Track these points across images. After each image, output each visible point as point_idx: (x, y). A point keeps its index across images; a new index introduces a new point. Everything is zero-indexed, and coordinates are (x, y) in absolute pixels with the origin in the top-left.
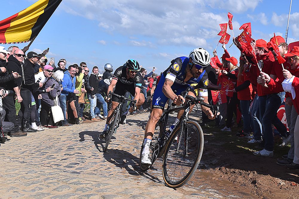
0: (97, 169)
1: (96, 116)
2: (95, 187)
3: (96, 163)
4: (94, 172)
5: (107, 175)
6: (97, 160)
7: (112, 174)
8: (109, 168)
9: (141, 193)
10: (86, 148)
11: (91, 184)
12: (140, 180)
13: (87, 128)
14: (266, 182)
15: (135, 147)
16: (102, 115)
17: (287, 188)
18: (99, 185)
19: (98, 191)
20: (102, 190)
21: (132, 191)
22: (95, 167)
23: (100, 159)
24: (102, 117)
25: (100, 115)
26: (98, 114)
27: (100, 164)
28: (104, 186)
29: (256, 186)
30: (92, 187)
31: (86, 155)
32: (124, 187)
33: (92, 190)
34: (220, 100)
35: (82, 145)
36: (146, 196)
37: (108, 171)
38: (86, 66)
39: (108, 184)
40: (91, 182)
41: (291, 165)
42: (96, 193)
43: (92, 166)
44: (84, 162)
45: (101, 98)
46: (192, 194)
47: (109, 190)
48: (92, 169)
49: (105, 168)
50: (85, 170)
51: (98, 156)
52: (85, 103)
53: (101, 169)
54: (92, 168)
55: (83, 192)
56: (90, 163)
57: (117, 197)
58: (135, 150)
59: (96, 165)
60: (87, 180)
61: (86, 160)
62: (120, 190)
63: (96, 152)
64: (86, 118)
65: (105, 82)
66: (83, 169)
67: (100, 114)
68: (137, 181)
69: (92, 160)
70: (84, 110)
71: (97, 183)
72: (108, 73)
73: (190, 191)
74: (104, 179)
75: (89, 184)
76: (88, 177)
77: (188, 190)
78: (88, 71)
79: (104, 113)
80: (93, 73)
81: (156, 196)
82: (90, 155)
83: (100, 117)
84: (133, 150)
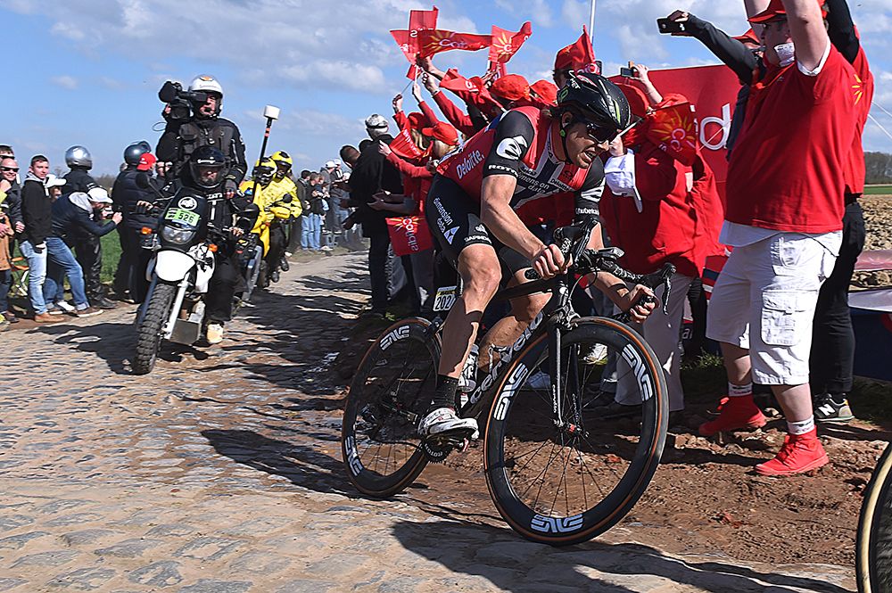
0: (49, 463)
1: (51, 305)
2: (44, 512)
3: (47, 445)
4: (41, 472)
5: (82, 477)
6: (52, 437)
7: (99, 474)
8: (89, 457)
9: (182, 519)
10: (17, 403)
11: (29, 506)
12: (181, 483)
13: (21, 343)
14: (541, 459)
15: (171, 392)
16: (70, 303)
17: (596, 470)
18: (54, 506)
19: (51, 524)
20: (63, 521)
21: (154, 515)
22: (46, 456)
23: (60, 431)
24: (70, 308)
25: (63, 304)
26: (55, 301)
27: (61, 446)
28: (70, 507)
29: (516, 472)
30: (33, 513)
31: (17, 425)
32: (130, 506)
33: (32, 520)
34: (412, 239)
35: (5, 394)
36: (196, 526)
37: (85, 467)
38: (11, 155)
39: (82, 501)
40: (31, 500)
41: (607, 407)
42: (44, 529)
43: (35, 455)
44: (11, 444)
45: (63, 251)
46: (332, 509)
47: (86, 517)
48: (36, 462)
49: (75, 456)
50: (15, 469)
51: (55, 424)
52: (14, 269)
53: (63, 461)
54: (37, 460)
55: (6, 529)
56: (30, 447)
57: (110, 534)
58: (171, 400)
59: (49, 452)
60: (17, 496)
61: (17, 439)
62: (118, 514)
63: (48, 414)
64: (19, 315)
65: (73, 201)
66: (6, 465)
67: (61, 299)
68: (171, 487)
69: (38, 436)
70: (10, 289)
71: (50, 500)
72: (80, 173)
73: (327, 501)
74: (72, 488)
75: (23, 507)
76: (22, 488)
77: (321, 500)
78: (16, 170)
79: (73, 296)
80: (32, 178)
81: (225, 522)
82: (30, 423)
83: (63, 309)
84: (166, 400)
